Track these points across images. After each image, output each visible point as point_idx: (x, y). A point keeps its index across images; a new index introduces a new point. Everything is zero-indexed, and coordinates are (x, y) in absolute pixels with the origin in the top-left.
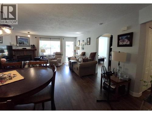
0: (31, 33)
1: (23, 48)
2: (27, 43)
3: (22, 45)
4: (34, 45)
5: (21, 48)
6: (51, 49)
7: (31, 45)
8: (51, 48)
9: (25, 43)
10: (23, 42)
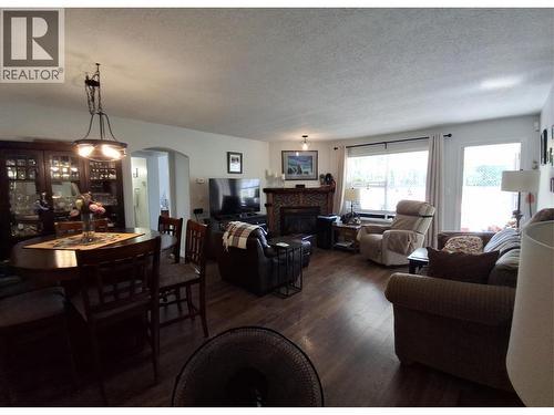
0: (311, 137)
1: (297, 186)
2: (309, 170)
3: (295, 175)
4: (329, 175)
5: (291, 185)
6: (385, 186)
7: (322, 176)
8: (386, 183)
9: (303, 170)
10: (299, 167)
